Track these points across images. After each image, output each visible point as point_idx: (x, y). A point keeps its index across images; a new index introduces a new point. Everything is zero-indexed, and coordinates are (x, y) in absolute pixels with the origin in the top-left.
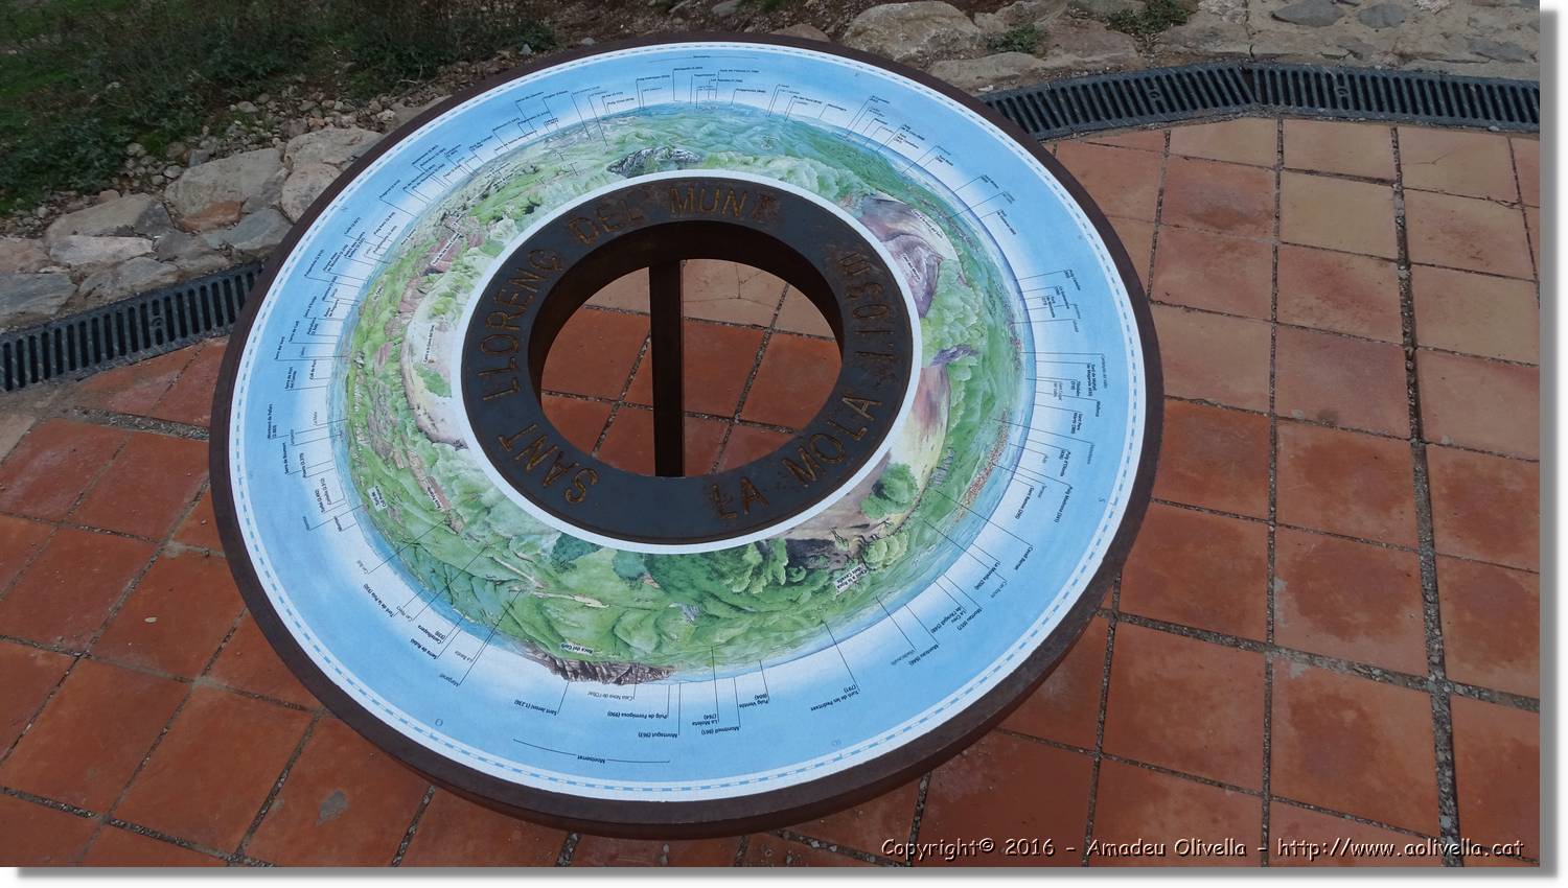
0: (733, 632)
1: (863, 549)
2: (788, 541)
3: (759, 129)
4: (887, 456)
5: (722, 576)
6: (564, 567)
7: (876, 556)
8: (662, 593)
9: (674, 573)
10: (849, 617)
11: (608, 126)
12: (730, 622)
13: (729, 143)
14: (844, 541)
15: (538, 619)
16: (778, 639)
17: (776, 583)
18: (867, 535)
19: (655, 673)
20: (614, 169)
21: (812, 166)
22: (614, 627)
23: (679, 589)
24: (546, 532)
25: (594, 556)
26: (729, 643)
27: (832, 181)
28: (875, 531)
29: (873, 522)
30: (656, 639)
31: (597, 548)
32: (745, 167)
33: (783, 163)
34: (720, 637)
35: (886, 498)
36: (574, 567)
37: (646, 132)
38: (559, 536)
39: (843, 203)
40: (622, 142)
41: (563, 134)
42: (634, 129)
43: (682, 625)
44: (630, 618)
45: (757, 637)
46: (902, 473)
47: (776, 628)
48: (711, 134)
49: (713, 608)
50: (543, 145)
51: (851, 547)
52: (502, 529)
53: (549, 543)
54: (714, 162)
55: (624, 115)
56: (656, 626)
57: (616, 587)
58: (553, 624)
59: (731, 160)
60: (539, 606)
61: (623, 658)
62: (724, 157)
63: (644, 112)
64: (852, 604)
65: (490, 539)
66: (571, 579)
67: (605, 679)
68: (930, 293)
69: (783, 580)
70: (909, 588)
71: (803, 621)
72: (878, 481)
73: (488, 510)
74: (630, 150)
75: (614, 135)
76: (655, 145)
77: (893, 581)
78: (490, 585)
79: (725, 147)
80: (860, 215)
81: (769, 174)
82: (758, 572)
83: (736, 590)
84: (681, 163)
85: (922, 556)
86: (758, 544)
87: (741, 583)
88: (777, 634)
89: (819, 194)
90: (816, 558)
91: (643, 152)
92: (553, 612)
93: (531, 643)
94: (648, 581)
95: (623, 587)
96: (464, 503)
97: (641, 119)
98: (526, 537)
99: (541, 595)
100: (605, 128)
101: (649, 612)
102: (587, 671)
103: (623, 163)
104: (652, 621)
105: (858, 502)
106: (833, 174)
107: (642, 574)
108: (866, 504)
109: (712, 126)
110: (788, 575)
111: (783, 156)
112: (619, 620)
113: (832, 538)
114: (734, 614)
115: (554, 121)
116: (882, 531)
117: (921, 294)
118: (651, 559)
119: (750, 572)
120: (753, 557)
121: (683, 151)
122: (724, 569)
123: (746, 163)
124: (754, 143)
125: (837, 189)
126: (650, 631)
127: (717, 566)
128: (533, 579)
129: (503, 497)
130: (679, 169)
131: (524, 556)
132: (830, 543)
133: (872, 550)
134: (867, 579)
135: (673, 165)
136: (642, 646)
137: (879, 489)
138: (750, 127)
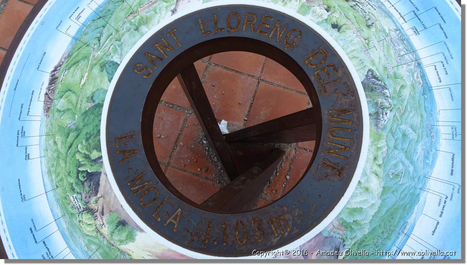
0: (59, 144)
1: (91, 211)
2: (100, 173)
3: (411, 169)
4: (142, 230)
5: (87, 140)
6: (103, 67)
7: (86, 218)
8: (83, 111)
9: (92, 117)
10: (58, 200)
11: (412, 67)
12: (64, 143)
13: (395, 148)
14: (96, 202)
15: (80, 57)
16: (53, 165)
17: (80, 165)
18: (98, 214)
19: (47, 110)
20: (370, 73)
21: (373, 205)
22: (71, 91)
23: (84, 120)
24: (121, 56)
25: (106, 79)
26: (55, 143)
27: (358, 218)
28: (99, 218)
29: (105, 218)
30: (62, 109)
31: (110, 81)
32: (372, 157)
33: (375, 185)
34: (59, 138)
35: (117, 226)
36: (102, 71)
37: (406, 93)
38: (119, 63)
39: (336, 224)
40: (396, 76)
41: (404, 39)
42: (409, 83)
43: (67, 121)
44: (73, 98)
45: (55, 155)
46: (131, 237)
47: (58, 164)
48: (404, 135)
49: (72, 135)
50: (393, 27)
51: (92, 205)
52: (126, 36)
53: (116, 59)
54: (376, 138)
55: (423, 76)
56: (68, 109)
57: (89, 90)
58: (77, 64)
59: (379, 149)
60: (86, 57)
61: (56, 95)
62: (383, 143)
63: (427, 89)
64: (64, 202)
65: (121, 32)
66: (96, 70)
67: (49, 89)
69: (81, 169)
70: (67, 233)
71: (59, 178)
72: (127, 223)
73: (137, 29)
74: (389, 82)
75: (403, 71)
76: (393, 98)
77: (72, 225)
78: (99, 35)
79: (392, 144)
80: (326, 234)
81: (364, 174)
82: (87, 157)
83: (79, 146)
84: (376, 116)
86: (101, 157)
87: (82, 149)
88: (55, 165)
89: (345, 208)
90: (90, 186)
91: (386, 91)
92: (82, 64)
93: (69, 56)
94: (90, 105)
95: (89, 93)
96: (141, 18)
97: (419, 88)
98: (120, 48)
99: (91, 58)
100: (409, 65)
101: (75, 105)
102: (53, 80)
103: (377, 79)
104: (71, 107)
105: (116, 211)
107: (94, 102)
108: (115, 215)
109: (412, 135)
110: (83, 172)
111: (382, 185)
112: (74, 92)
113: (99, 195)
114: (68, 145)
115: (416, 32)
116: (99, 222)
118: (100, 106)
119: (87, 153)
120: (94, 155)
121: (388, 117)
122: (90, 141)
123: (375, 159)
124: (396, 165)
125: (350, 220)
126: (66, 107)
127: (92, 137)
128: (99, 54)
129: (142, 35)
130: (370, 115)
131: (111, 48)
132: (96, 194)
133: (89, 216)
134: (75, 211)
135: (373, 110)
136: (60, 103)
137: (123, 223)
138: (412, 163)
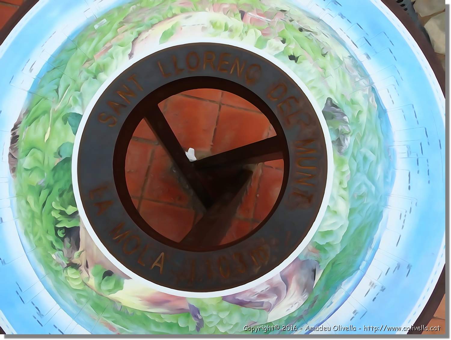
0: (32, 203)
1: (75, 266)
5: (61, 195)
6: (65, 120)
7: (71, 272)
8: (52, 167)
9: (62, 172)
10: (40, 261)
11: (367, 92)
12: (37, 202)
13: (358, 170)
15: (39, 112)
16: (29, 226)
19: (13, 170)
21: (342, 226)
22: (35, 148)
23: (54, 175)
24: (83, 108)
25: (71, 132)
26: (27, 203)
27: (330, 240)
30: (28, 168)
31: (75, 134)
32: (337, 182)
33: (343, 207)
34: (30, 198)
35: (104, 277)
36: (65, 123)
37: (363, 118)
38: (81, 114)
40: (353, 102)
41: (358, 66)
42: (365, 108)
43: (36, 179)
44: (39, 155)
45: (30, 215)
46: (118, 286)
47: (34, 224)
48: (365, 158)
49: (44, 193)
52: (85, 86)
53: (77, 110)
54: (340, 163)
56: (36, 167)
57: (55, 146)
58: (37, 120)
59: (343, 173)
60: (46, 112)
61: (21, 154)
62: (346, 168)
64: (46, 261)
65: (79, 81)
66: (59, 124)
67: (11, 148)
68: (242, 304)
69: (58, 226)
70: (54, 290)
71: (37, 237)
72: (113, 273)
73: (95, 77)
74: (347, 109)
75: (359, 97)
76: (352, 124)
77: (57, 281)
78: (56, 87)
79: (354, 167)
80: (302, 258)
81: (332, 198)
82: (62, 213)
83: (53, 203)
84: (338, 143)
85: (71, 297)
86: (77, 212)
87: (57, 205)
88: (31, 225)
89: (318, 232)
91: (345, 117)
92: (43, 119)
93: (28, 112)
94: (57, 161)
95: (55, 149)
96: (98, 66)
97: (375, 112)
98: (80, 99)
99: (51, 111)
100: (364, 90)
101: (42, 162)
102: (15, 139)
103: (336, 106)
104: (38, 165)
106: (337, 240)
107: (61, 156)
110: (61, 229)
111: (349, 207)
112: (39, 149)
114: (41, 203)
115: (368, 57)
117: (240, 298)
118: (68, 160)
119: (63, 209)
120: (70, 210)
121: (348, 142)
122: (64, 196)
123: (341, 183)
124: (359, 187)
125: (322, 243)
126: (34, 164)
127: (65, 193)
128: (59, 106)
129: (101, 83)
130: (333, 142)
131: (71, 99)
133: (74, 270)
134: (59, 268)
135: (335, 138)
136: (26, 162)
137: (108, 274)
